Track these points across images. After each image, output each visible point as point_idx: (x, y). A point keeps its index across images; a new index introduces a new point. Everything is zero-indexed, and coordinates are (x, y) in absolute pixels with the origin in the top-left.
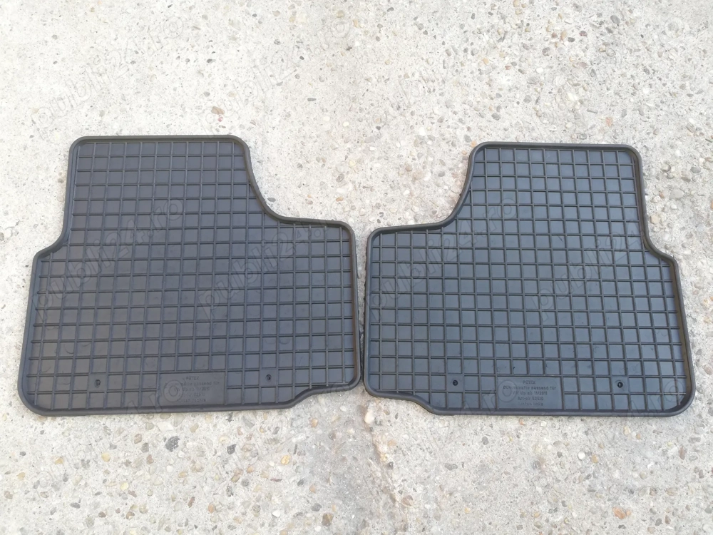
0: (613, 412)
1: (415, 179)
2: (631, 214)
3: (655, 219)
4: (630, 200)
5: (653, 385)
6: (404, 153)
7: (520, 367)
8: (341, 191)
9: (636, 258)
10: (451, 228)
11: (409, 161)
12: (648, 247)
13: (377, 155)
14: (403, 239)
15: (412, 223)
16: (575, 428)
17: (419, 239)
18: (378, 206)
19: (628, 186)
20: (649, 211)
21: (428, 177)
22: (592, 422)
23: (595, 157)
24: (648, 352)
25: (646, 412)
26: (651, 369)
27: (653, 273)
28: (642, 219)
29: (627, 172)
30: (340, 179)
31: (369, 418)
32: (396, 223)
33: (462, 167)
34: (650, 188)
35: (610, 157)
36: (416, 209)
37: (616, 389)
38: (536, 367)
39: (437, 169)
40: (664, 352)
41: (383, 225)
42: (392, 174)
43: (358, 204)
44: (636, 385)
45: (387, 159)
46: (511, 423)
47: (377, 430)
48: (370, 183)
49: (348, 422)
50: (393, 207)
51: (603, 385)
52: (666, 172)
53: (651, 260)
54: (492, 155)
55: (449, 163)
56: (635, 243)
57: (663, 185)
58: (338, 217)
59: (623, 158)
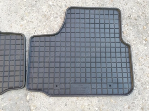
0: (107, 94)
1: (47, 19)
2: (117, 31)
3: (125, 32)
4: (117, 26)
5: (120, 86)
6: (44, 11)
7: (78, 81)
8: (22, 23)
9: (118, 45)
10: (58, 35)
11: (46, 13)
12: (122, 41)
13: (35, 11)
14: (42, 39)
15: (46, 33)
16: (95, 100)
17: (48, 39)
18: (35, 28)
19: (117, 21)
20: (123, 29)
21: (52, 18)
22: (101, 98)
23: (107, 12)
24: (120, 75)
25: (118, 94)
26: (120, 80)
27: (123, 50)
28: (120, 32)
29: (116, 17)
30: (22, 19)
31: (28, 98)
32: (40, 33)
33: (63, 15)
34: (124, 22)
35: (111, 12)
36: (47, 29)
37: (109, 87)
38: (83, 80)
39: (55, 16)
40: (125, 75)
41: (36, 34)
42: (40, 17)
43: (28, 27)
44: (115, 86)
45: (38, 12)
46: (74, 99)
47: (30, 102)
48: (32, 20)
49: (21, 99)
50: (40, 28)
51: (104, 86)
52: (129, 17)
53: (122, 45)
54: (73, 11)
55: (59, 14)
56: (118, 40)
57: (128, 21)
58: (21, 32)
59: (116, 12)
